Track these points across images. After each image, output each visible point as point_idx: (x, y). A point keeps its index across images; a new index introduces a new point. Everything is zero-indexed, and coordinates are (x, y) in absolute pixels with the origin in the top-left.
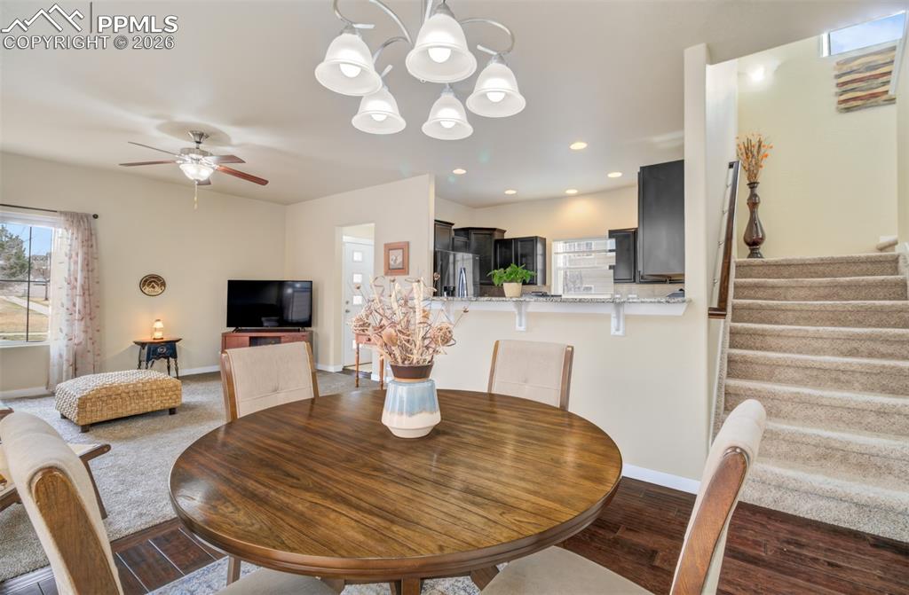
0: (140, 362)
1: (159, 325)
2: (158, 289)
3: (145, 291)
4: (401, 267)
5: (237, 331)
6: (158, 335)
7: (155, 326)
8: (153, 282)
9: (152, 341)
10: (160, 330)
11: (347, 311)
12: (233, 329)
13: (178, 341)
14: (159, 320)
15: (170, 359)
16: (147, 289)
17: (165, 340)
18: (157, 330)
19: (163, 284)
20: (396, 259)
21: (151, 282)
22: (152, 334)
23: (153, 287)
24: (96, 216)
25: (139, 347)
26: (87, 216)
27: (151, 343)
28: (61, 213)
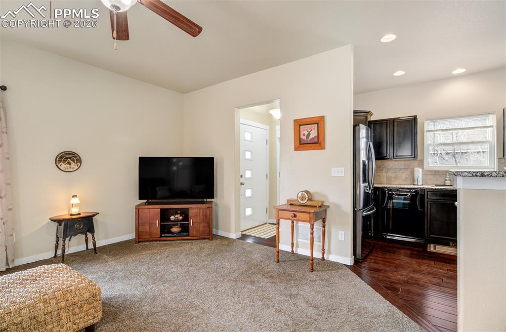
0: (58, 238)
1: (75, 201)
3: (62, 168)
4: (316, 141)
5: (148, 204)
6: (75, 211)
7: (71, 202)
8: (69, 158)
9: (69, 217)
10: (77, 205)
11: (241, 184)
12: (145, 201)
13: (94, 215)
14: (75, 196)
15: (88, 233)
16: (63, 166)
17: (82, 215)
18: (74, 207)
19: (79, 160)
20: (309, 134)
21: (67, 158)
22: (69, 210)
23: (69, 164)
24: (3, 88)
25: (56, 224)
27: (68, 220)
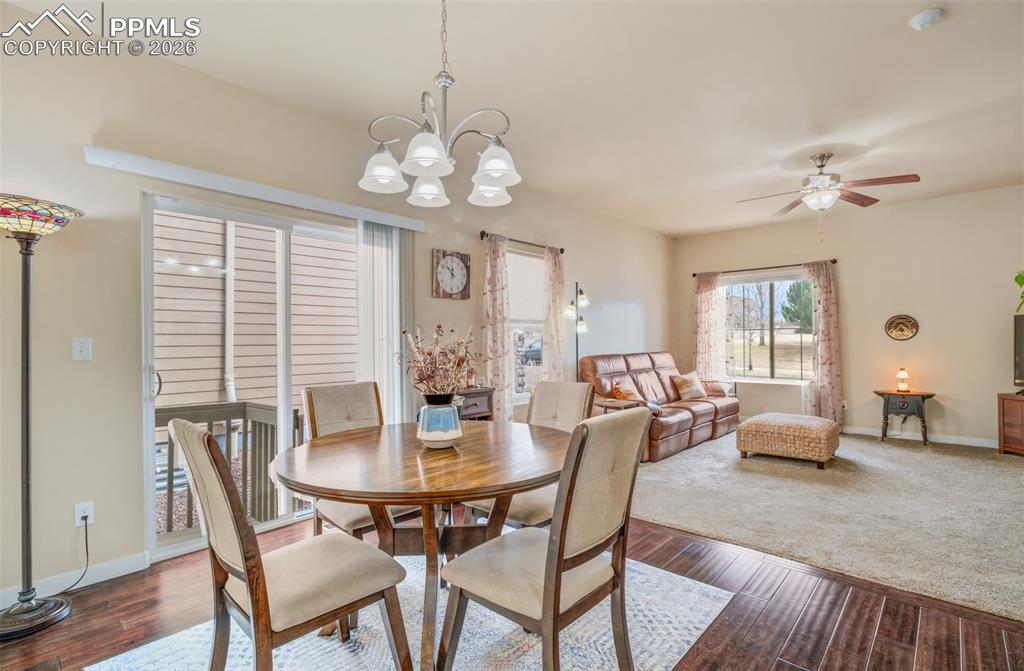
1: (903, 375)
2: (908, 333)
3: (893, 335)
6: (903, 387)
7: (898, 376)
8: (903, 324)
14: (903, 369)
16: (895, 333)
17: (911, 393)
18: (903, 381)
19: (916, 326)
21: (900, 324)
22: (895, 383)
23: (902, 330)
24: (834, 262)
25: (882, 399)
26: (825, 263)
28: (805, 265)
